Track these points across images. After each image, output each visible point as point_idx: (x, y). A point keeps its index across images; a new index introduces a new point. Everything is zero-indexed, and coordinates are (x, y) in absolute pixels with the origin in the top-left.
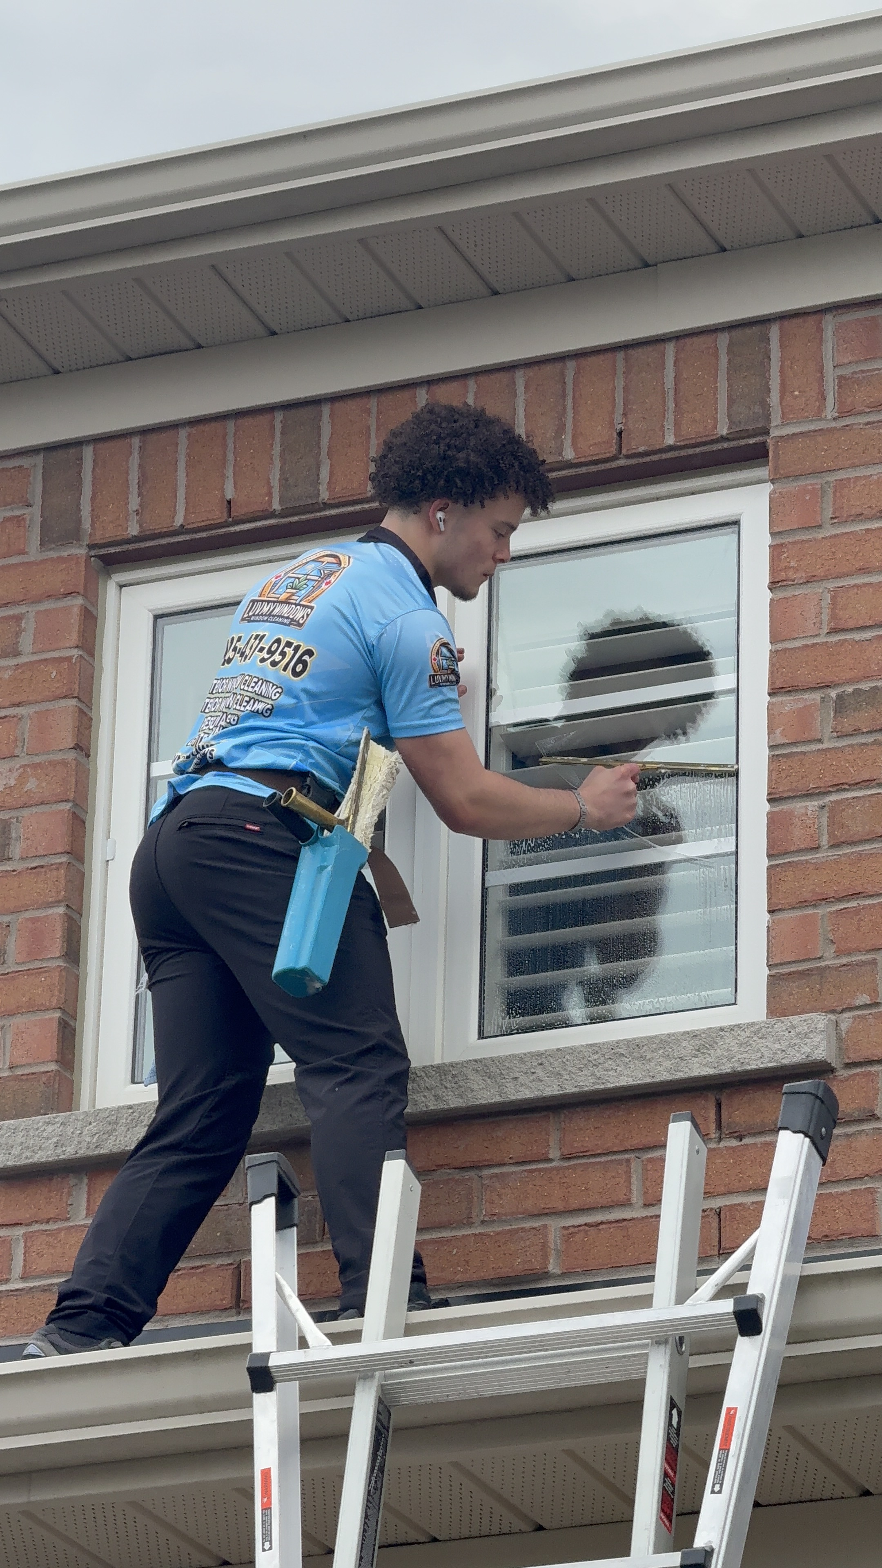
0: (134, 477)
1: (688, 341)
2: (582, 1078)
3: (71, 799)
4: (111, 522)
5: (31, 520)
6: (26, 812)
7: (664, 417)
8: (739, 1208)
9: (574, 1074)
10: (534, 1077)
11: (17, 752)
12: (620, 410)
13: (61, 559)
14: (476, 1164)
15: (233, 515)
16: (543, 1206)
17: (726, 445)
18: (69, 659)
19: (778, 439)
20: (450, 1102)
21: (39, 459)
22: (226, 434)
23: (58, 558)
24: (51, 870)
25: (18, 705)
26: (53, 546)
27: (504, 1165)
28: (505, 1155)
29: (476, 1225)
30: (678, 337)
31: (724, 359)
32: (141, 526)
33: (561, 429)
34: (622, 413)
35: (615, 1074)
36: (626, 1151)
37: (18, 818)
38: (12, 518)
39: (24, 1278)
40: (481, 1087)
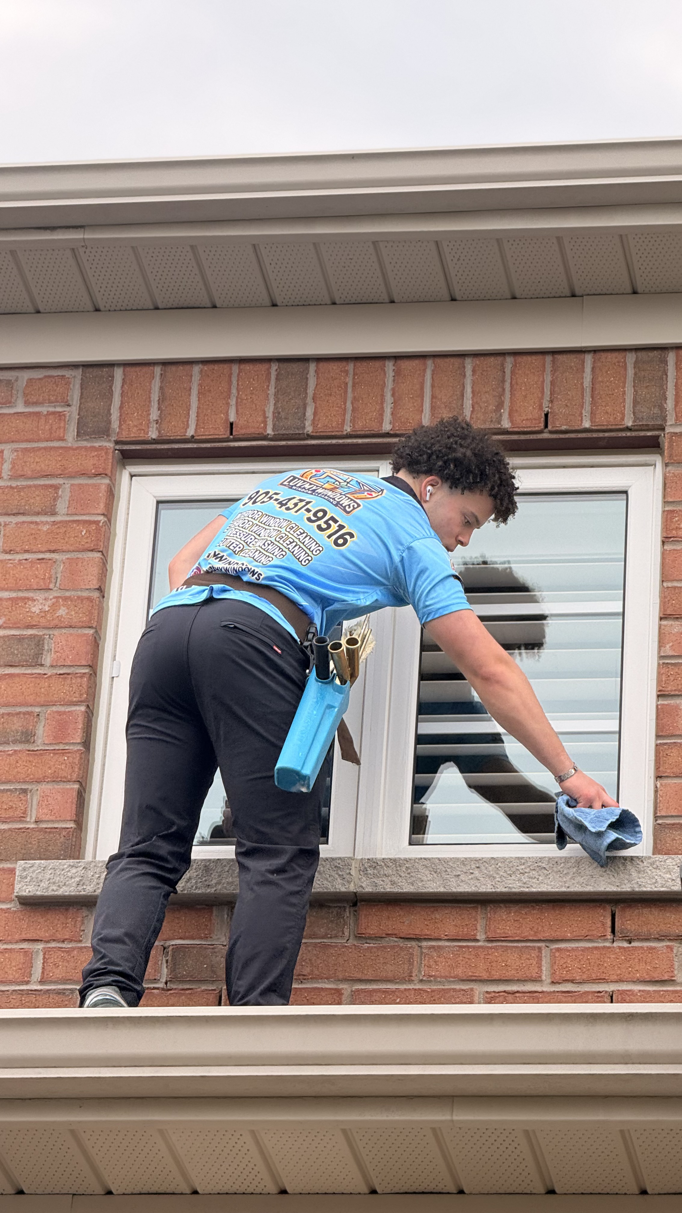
0: (155, 396)
1: (604, 355)
2: (510, 882)
3: (94, 626)
4: (136, 426)
5: (70, 416)
6: (56, 632)
7: (583, 407)
8: (628, 993)
9: (505, 878)
10: (472, 876)
11: (51, 586)
12: (547, 397)
13: (93, 448)
14: (418, 936)
15: (234, 433)
16: (470, 974)
17: (629, 434)
18: (97, 523)
19: (673, 434)
20: (404, 887)
21: (78, 373)
22: (231, 374)
23: (91, 447)
24: (76, 678)
25: (53, 551)
26: (88, 437)
27: (440, 940)
28: (441, 932)
29: (415, 982)
30: (595, 351)
31: (631, 372)
32: (159, 432)
33: (500, 405)
34: (549, 400)
35: (537, 882)
36: (540, 941)
37: (50, 635)
38: (54, 413)
39: (42, 982)
40: (429, 879)
